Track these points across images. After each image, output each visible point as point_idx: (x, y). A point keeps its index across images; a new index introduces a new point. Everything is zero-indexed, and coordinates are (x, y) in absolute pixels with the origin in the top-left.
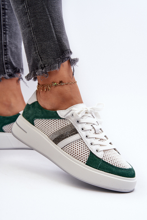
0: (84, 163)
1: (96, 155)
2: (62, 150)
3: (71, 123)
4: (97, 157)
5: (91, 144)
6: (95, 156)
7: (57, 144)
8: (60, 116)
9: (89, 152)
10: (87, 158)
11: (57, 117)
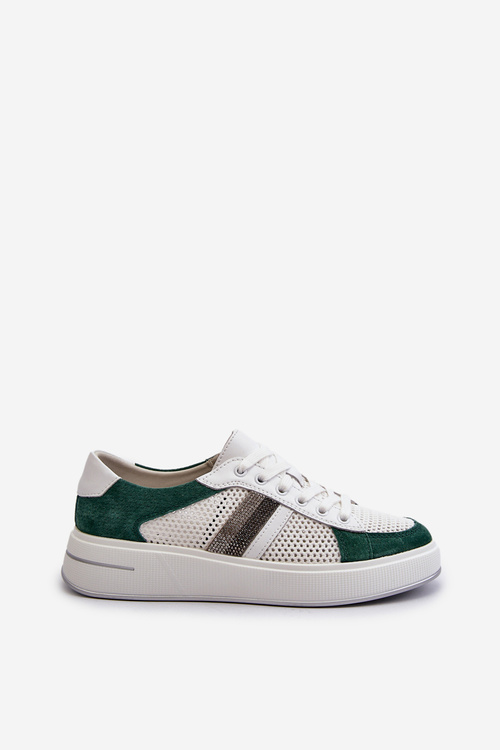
0: (336, 560)
1: (349, 528)
2: (264, 561)
3: (249, 491)
4: (353, 532)
5: (322, 512)
6: (349, 531)
7: (241, 556)
8: (211, 486)
9: (330, 531)
10: (335, 547)
11: (207, 492)
